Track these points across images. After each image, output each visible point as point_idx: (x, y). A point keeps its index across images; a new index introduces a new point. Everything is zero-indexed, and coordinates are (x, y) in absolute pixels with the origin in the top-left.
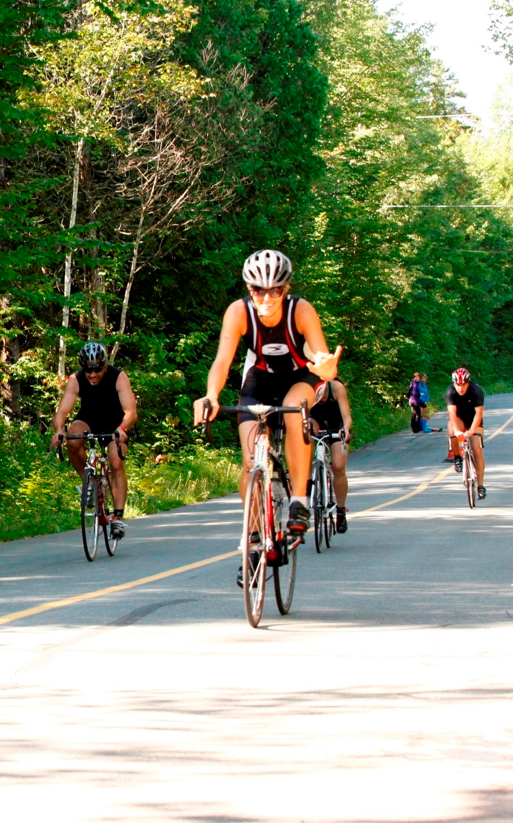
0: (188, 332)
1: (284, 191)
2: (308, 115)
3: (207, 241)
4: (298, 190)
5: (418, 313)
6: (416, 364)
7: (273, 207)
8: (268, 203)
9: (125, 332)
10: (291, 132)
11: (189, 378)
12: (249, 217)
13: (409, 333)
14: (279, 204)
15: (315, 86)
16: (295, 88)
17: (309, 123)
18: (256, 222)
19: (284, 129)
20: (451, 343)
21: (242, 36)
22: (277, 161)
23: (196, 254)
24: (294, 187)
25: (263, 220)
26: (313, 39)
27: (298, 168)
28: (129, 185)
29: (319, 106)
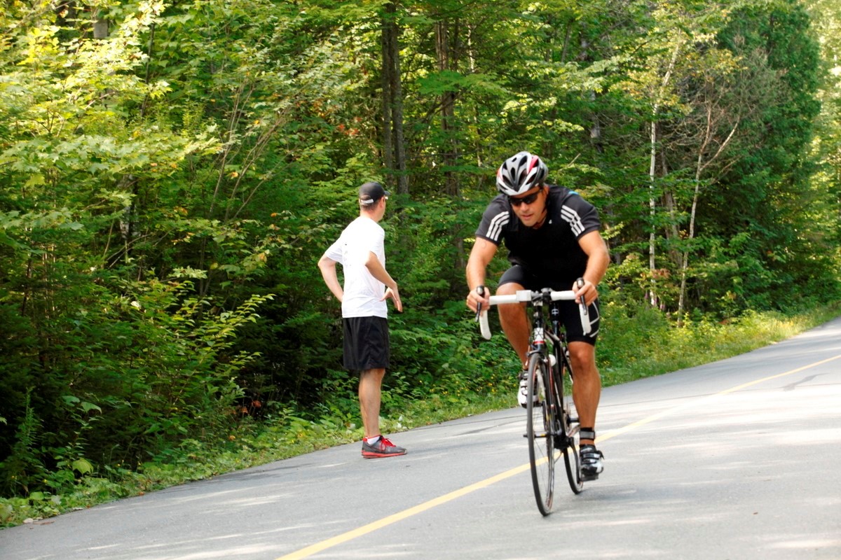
0: (735, 233)
1: (793, 127)
2: (806, 72)
3: (743, 169)
4: (803, 125)
7: (788, 140)
8: (783, 136)
9: (695, 236)
10: (796, 85)
11: (740, 265)
12: (772, 148)
14: (792, 137)
15: (811, 50)
16: (796, 54)
17: (809, 77)
18: (777, 152)
19: (792, 83)
21: (757, 21)
22: (787, 107)
23: (737, 178)
24: (801, 124)
25: (782, 150)
26: (807, 17)
27: (803, 111)
28: (689, 135)
29: (815, 66)
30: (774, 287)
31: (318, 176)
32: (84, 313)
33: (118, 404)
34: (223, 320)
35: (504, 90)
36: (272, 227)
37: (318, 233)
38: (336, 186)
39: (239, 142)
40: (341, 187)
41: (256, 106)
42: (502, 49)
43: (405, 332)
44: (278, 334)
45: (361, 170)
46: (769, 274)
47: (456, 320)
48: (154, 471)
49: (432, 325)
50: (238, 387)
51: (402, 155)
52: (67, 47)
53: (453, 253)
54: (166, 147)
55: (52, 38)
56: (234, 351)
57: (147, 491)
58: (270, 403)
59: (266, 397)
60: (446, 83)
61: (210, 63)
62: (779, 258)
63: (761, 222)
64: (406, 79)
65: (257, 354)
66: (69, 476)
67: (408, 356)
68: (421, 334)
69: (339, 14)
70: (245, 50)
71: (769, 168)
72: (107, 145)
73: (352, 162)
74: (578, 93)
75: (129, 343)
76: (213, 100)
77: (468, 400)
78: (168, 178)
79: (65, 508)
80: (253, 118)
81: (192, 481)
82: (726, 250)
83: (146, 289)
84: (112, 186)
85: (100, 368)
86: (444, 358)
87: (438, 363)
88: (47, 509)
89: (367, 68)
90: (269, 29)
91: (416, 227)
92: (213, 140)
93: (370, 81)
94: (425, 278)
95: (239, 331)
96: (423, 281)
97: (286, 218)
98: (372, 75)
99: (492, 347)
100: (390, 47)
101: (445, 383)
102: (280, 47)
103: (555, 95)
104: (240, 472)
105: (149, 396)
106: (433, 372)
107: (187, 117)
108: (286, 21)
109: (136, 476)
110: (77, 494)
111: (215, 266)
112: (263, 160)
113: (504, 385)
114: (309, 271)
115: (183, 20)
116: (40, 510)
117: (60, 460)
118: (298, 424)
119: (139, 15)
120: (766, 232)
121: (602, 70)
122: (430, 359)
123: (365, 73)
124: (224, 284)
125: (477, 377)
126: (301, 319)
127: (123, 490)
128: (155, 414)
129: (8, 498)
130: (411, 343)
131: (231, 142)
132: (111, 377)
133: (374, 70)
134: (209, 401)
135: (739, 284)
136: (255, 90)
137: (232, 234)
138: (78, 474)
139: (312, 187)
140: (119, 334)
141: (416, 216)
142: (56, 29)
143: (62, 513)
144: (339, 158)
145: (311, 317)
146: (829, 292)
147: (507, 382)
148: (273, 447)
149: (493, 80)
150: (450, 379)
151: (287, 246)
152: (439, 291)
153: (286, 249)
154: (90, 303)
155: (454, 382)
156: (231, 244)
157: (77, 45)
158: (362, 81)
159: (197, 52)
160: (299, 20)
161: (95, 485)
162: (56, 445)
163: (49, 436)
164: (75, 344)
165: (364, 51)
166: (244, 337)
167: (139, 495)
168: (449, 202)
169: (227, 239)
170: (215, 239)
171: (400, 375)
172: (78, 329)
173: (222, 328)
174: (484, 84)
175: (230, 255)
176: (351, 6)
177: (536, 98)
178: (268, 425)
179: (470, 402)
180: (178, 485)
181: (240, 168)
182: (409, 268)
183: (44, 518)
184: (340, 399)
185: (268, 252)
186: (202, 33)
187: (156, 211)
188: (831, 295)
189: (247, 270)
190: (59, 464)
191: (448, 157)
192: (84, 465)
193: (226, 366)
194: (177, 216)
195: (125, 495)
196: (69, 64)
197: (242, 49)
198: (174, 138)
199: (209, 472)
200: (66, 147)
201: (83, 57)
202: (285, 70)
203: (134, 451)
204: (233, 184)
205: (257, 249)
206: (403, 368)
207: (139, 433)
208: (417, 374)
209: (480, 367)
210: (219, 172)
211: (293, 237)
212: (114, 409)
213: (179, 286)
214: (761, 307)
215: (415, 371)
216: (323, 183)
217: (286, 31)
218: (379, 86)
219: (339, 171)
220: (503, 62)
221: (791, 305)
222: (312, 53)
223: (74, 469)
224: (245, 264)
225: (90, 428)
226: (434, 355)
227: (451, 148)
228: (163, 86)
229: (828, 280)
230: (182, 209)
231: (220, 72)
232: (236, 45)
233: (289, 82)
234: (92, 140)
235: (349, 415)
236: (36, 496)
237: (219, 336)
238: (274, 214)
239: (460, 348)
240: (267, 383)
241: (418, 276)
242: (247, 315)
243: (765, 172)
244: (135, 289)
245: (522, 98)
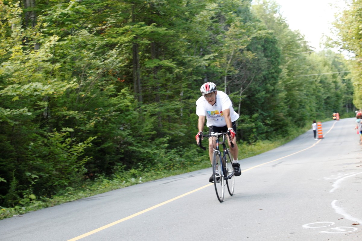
0: (254, 114)
1: (273, 78)
2: (277, 59)
3: (256, 92)
5: (305, 103)
6: (306, 116)
7: (271, 82)
8: (269, 81)
11: (256, 125)
12: (265, 85)
13: (303, 108)
14: (272, 81)
15: (278, 51)
16: (273, 53)
18: (267, 86)
19: (272, 62)
20: (314, 109)
21: (260, 41)
22: (270, 71)
23: (254, 95)
24: (275, 76)
25: (269, 85)
26: (277, 40)
27: (276, 72)
28: (238, 81)
30: (267, 132)
31: (111, 96)
32: (32, 144)
33: (44, 175)
34: (79, 146)
35: (175, 65)
36: (96, 113)
37: (111, 116)
38: (117, 99)
39: (84, 84)
40: (119, 99)
41: (90, 72)
42: (174, 52)
43: (142, 149)
44: (98, 150)
45: (126, 93)
46: (266, 128)
47: (159, 145)
48: (57, 198)
49: (151, 147)
50: (85, 169)
51: (140, 88)
52: (26, 52)
53: (157, 122)
54: (59, 86)
55: (21, 49)
56: (83, 156)
57: (55, 205)
58: (96, 174)
59: (94, 172)
60: (155, 63)
61: (74, 57)
62: (268, 122)
63: (262, 110)
64: (141, 62)
65: (91, 157)
66: (28, 200)
67: (143, 157)
68: (147, 150)
69: (118, 40)
70: (86, 52)
71: (265, 92)
72: (39, 85)
73: (123, 91)
74: (200, 66)
75: (47, 154)
76: (75, 70)
77: (164, 172)
78: (60, 97)
79: (27, 211)
80: (89, 76)
81: (70, 201)
82: (251, 120)
83: (53, 135)
84: (41, 100)
85: (38, 163)
86: (155, 158)
87: (153, 160)
88: (21, 212)
89: (128, 59)
90: (94, 45)
91: (145, 113)
92: (75, 84)
93: (129, 63)
94: (148, 130)
95: (85, 149)
96: (148, 132)
97: (101, 110)
98: (129, 61)
99: (171, 154)
100: (135, 51)
101: (156, 167)
102: (98, 51)
103: (192, 67)
104: (86, 198)
105: (54, 172)
106: (151, 163)
107: (66, 76)
108: (100, 43)
109: (51, 200)
110: (31, 207)
111: (76, 127)
112: (92, 90)
113: (176, 167)
114: (109, 128)
115: (65, 42)
116: (19, 212)
117: (25, 195)
118: (105, 181)
119: (50, 41)
120: (264, 113)
121: (208, 58)
122: (151, 158)
123: (127, 60)
124: (80, 133)
125: (167, 164)
126: (106, 145)
127: (46, 205)
128: (57, 179)
129: (8, 208)
130: (144, 153)
131: (81, 84)
132: (42, 166)
133: (130, 59)
134: (75, 174)
135: (255, 131)
136: (90, 66)
137: (82, 116)
138: (31, 200)
139: (109, 100)
140: (44, 151)
141: (145, 109)
142: (22, 46)
143: (26, 213)
144: (118, 90)
145: (109, 144)
146: (286, 134)
147: (177, 166)
148: (97, 189)
149: (171, 62)
150: (157, 165)
151: (101, 120)
152: (153, 135)
153: (100, 121)
154: (34, 140)
155: (159, 166)
156: (82, 120)
157: (29, 52)
158: (126, 63)
159: (70, 54)
160: (104, 42)
161: (37, 203)
162: (23, 190)
163: (21, 186)
164: (29, 155)
165: (126, 53)
166: (87, 151)
167: (52, 206)
168: (156, 104)
169: (81, 118)
170: (77, 118)
171: (140, 164)
172: (30, 150)
173: (79, 149)
174: (168, 63)
175: (81, 123)
176: (122, 37)
177: (186, 68)
178: (95, 182)
179: (165, 173)
180: (65, 203)
181: (85, 93)
182: (143, 127)
183: (20, 215)
184: (120, 173)
185: (94, 122)
186: (71, 47)
187: (56, 108)
188: (286, 135)
189: (88, 128)
190: (25, 196)
191: (156, 89)
192: (33, 196)
193: (81, 161)
194: (63, 110)
195: (47, 207)
196: (26, 58)
197: (85, 52)
198: (62, 83)
199: (76, 198)
200: (26, 87)
201: (31, 56)
202: (100, 59)
203: (50, 191)
204: (82, 99)
205: (91, 121)
206: (141, 162)
207: (51, 185)
208: (146, 164)
209: (168, 161)
210: (77, 95)
211: (103, 117)
212: (43, 177)
213: (64, 134)
214: (263, 139)
215: (145, 163)
216: (113, 98)
217: (100, 46)
218: (132, 65)
219: (119, 94)
220: (174, 56)
221: (273, 138)
222: (109, 54)
223: (30, 197)
224: (87, 126)
225: (35, 183)
226: (152, 157)
227: (156, 86)
228: (58, 65)
229: (285, 130)
230: (65, 108)
231: (78, 60)
232: (83, 51)
233: (101, 63)
234: (34, 84)
235: (123, 178)
236: (17, 207)
237: (78, 151)
238: (96, 109)
239: (161, 154)
240: (95, 168)
241: (146, 130)
242: (88, 144)
243: (264, 93)
244: (49, 136)
245: (181, 68)
